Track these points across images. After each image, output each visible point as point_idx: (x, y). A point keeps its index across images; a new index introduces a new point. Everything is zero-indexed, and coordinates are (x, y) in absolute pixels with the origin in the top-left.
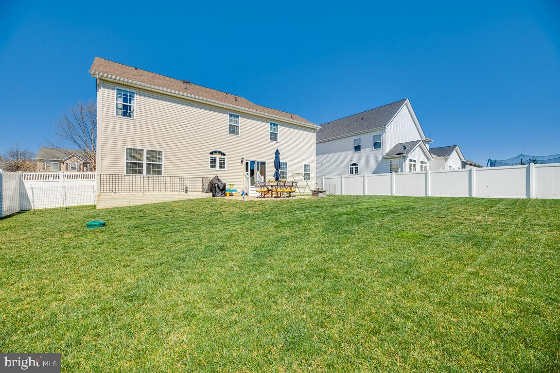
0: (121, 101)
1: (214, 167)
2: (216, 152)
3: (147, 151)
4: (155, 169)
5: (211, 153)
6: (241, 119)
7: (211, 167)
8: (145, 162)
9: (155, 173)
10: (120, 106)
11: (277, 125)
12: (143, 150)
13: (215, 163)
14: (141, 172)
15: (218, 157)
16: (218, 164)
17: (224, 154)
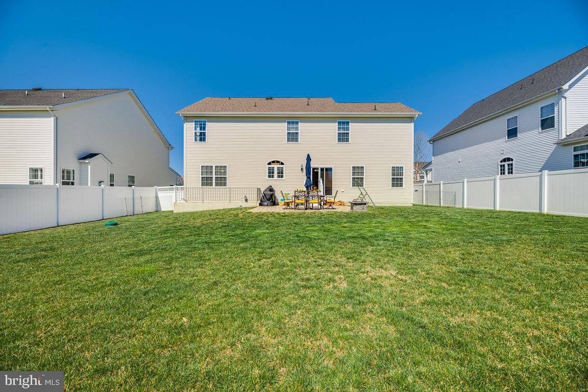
0: (198, 130)
1: (273, 177)
2: (274, 162)
3: (216, 167)
4: (221, 182)
5: (269, 164)
6: (301, 126)
7: (269, 176)
8: (214, 176)
9: (221, 185)
10: (198, 134)
11: (348, 123)
12: (212, 166)
13: (273, 173)
14: (211, 184)
15: (276, 166)
16: (276, 174)
17: (282, 164)
